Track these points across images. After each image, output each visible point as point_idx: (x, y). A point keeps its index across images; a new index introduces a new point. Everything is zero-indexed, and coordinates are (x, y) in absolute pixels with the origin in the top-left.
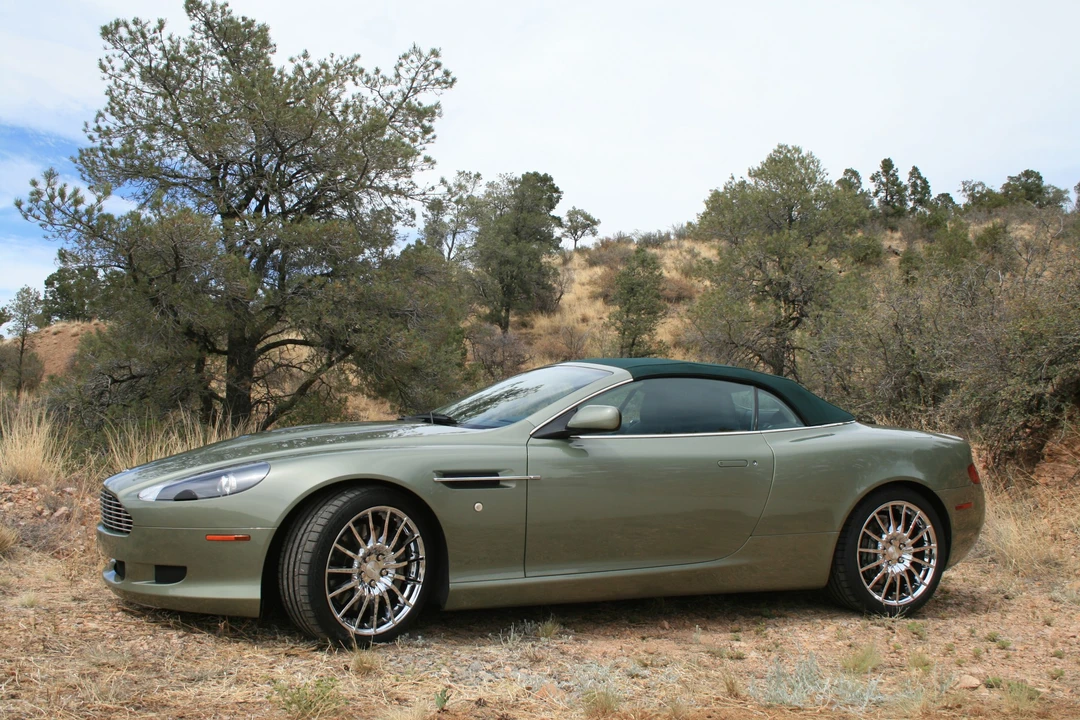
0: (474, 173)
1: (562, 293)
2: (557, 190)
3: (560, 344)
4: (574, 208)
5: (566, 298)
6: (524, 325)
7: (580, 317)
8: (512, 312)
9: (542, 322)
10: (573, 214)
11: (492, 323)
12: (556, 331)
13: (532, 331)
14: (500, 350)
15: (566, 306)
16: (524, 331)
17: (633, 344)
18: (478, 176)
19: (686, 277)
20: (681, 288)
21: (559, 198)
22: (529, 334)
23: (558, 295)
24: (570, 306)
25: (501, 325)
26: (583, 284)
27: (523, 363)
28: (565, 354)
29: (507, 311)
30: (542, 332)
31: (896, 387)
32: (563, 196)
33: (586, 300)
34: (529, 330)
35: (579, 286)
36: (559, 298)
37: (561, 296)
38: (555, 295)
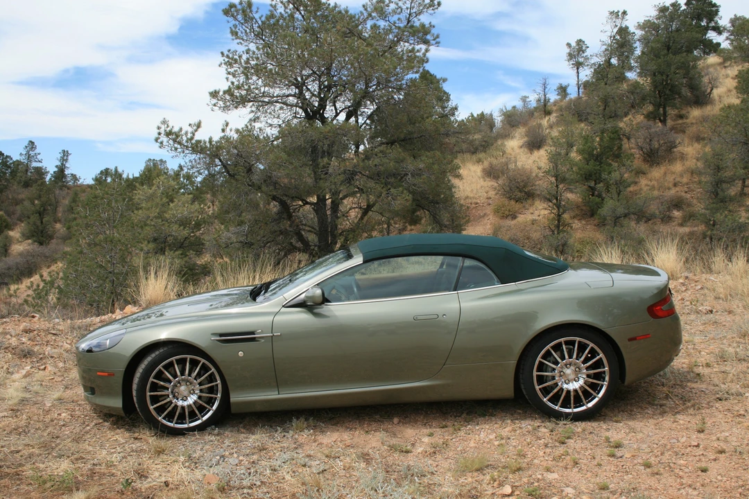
0: (621, 11)
1: (712, 89)
2: (715, 5)
4: (735, 15)
5: (716, 92)
6: (681, 117)
7: (726, 105)
8: (667, 108)
9: (695, 113)
10: (733, 21)
11: (655, 118)
12: (704, 119)
13: (687, 121)
14: (656, 139)
15: (716, 98)
16: (680, 121)
18: (625, 13)
21: (717, 11)
22: (684, 123)
23: (709, 91)
24: (719, 97)
25: (661, 121)
27: (675, 147)
29: (664, 108)
30: (694, 121)
32: (720, 9)
33: (734, 92)
34: (685, 121)
35: (731, 80)
36: (710, 93)
37: (711, 91)
38: (706, 91)
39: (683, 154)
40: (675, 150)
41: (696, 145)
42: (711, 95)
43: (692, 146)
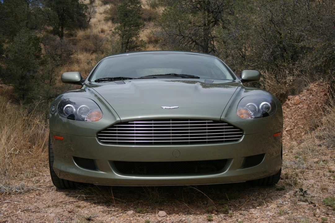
1: (90, 18)
3: (91, 44)
5: (93, 21)
6: (71, 35)
7: (100, 30)
8: (64, 29)
9: (81, 33)
11: (54, 35)
12: (88, 38)
13: (76, 38)
14: (60, 48)
15: (93, 25)
16: (72, 38)
17: (128, 42)
19: (153, 8)
20: (151, 14)
22: (75, 39)
23: (88, 20)
24: (95, 25)
25: (59, 35)
26: (101, 14)
27: (72, 54)
28: (93, 49)
29: (62, 28)
30: (81, 38)
31: (272, 54)
33: (103, 22)
34: (74, 38)
35: (99, 15)
36: (89, 21)
37: (90, 20)
38: (87, 19)
39: (77, 59)
40: (72, 56)
41: (85, 54)
42: (90, 23)
43: (83, 55)
